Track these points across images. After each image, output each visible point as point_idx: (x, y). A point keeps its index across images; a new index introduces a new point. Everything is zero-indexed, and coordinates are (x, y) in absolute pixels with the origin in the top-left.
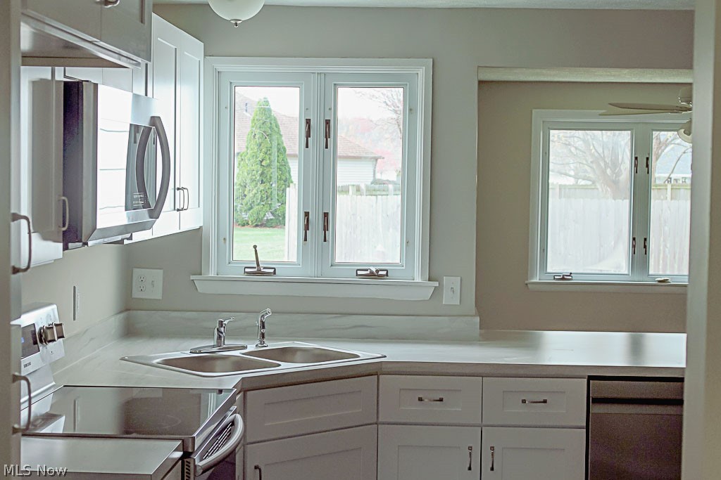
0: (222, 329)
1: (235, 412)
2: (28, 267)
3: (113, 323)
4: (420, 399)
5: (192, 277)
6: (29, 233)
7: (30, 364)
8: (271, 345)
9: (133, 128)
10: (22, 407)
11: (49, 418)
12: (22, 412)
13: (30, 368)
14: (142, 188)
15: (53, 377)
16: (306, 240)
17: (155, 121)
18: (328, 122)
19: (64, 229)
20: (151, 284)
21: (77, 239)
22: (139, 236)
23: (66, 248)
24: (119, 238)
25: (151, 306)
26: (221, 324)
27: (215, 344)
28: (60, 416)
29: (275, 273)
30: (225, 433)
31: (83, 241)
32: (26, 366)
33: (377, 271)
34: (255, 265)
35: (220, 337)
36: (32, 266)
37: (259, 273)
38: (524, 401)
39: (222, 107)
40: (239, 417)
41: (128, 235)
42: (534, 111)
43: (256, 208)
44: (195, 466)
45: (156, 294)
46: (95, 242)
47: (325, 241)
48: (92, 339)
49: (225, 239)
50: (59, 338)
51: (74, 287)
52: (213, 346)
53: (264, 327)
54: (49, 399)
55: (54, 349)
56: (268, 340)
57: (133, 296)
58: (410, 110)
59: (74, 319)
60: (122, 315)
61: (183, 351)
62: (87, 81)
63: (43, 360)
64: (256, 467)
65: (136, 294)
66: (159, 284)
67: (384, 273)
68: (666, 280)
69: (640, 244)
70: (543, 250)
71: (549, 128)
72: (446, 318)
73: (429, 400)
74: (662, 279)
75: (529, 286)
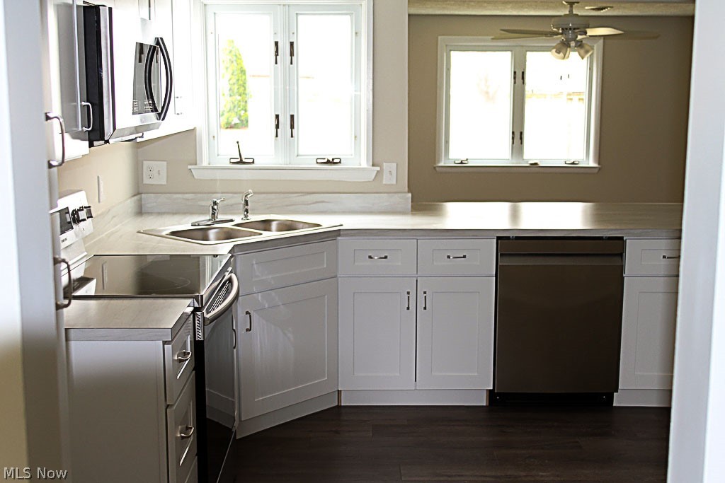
0: (215, 207)
1: (231, 272)
2: (63, 161)
3: (130, 204)
4: (370, 257)
5: (190, 167)
6: (62, 133)
7: (66, 239)
8: (253, 218)
9: (138, 45)
10: (63, 273)
11: (83, 281)
12: (62, 278)
13: (67, 243)
14: (150, 96)
15: (86, 248)
16: (277, 136)
17: (159, 42)
18: (292, 44)
19: (90, 129)
20: (157, 173)
21: (101, 137)
22: (148, 135)
23: (91, 145)
24: (133, 137)
25: (157, 190)
26: (215, 203)
27: (210, 218)
28: (92, 279)
29: (253, 162)
30: (224, 289)
31: (106, 139)
32: (63, 241)
33: (333, 159)
34: (239, 157)
35: (213, 214)
36: (65, 161)
37: (241, 162)
38: (449, 257)
39: (209, 33)
40: (233, 276)
41: (140, 135)
42: (439, 37)
43: (226, 115)
44: (204, 318)
45: (162, 180)
46: (115, 140)
47: (292, 136)
48: (114, 217)
49: (214, 137)
50: (88, 218)
51: (98, 177)
52: (209, 220)
53: (247, 205)
54: (83, 267)
55: (86, 226)
56: (251, 214)
57: (144, 182)
58: (356, 33)
59: (99, 202)
60: (136, 198)
61: (185, 225)
62: (104, 6)
63: (77, 236)
64: (247, 313)
65: (146, 181)
66: (164, 173)
67: (338, 161)
68: (536, 164)
69: (518, 137)
70: (447, 142)
71: (450, 50)
72: (386, 195)
73: (376, 258)
74: (533, 162)
75: (437, 169)
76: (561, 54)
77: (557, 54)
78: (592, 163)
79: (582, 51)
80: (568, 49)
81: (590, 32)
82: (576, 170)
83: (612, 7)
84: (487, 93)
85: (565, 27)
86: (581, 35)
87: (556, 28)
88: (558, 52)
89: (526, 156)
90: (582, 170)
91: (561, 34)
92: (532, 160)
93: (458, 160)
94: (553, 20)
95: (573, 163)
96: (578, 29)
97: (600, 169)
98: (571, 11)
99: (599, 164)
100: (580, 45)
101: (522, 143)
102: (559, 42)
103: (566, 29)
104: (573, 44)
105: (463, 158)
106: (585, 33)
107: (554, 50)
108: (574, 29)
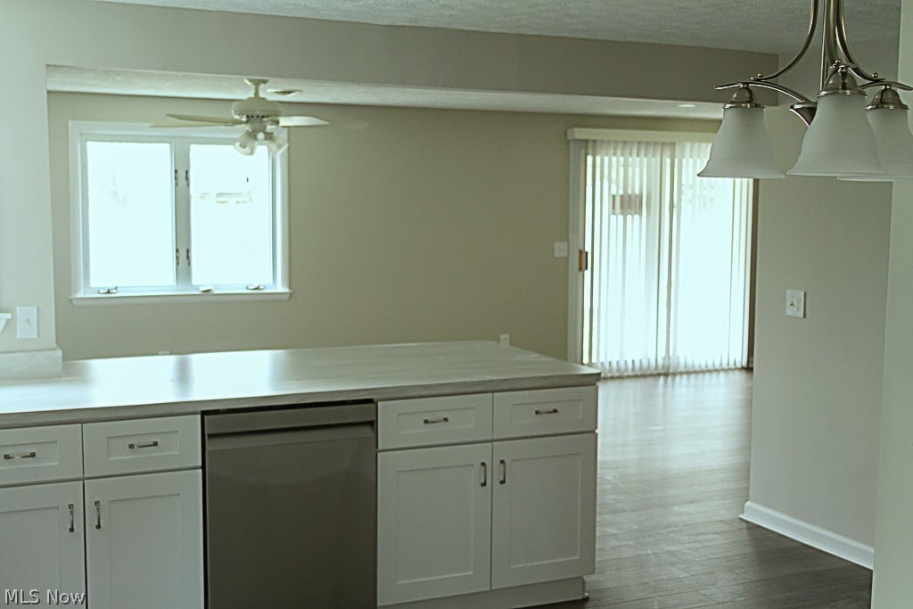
4: (7, 457)
38: (132, 446)
42: (70, 122)
68: (208, 291)
69: (183, 256)
70: (87, 264)
71: (86, 141)
72: (23, 354)
73: (18, 457)
74: (206, 289)
75: (74, 302)
76: (248, 149)
77: (242, 149)
78: (281, 288)
79: (273, 146)
80: (256, 142)
81: (284, 121)
82: (261, 298)
83: (300, 91)
84: (115, 194)
85: (250, 114)
86: (271, 124)
87: (239, 115)
88: (243, 146)
89: (195, 281)
90: (270, 297)
91: (247, 122)
92: (204, 286)
93: (103, 288)
94: (234, 103)
95: (257, 288)
96: (268, 117)
97: (291, 295)
98: (257, 93)
99: (290, 288)
100: (269, 137)
101: (189, 264)
102: (243, 133)
103: (253, 117)
104: (261, 136)
105: (111, 286)
106: (277, 122)
107: (238, 144)
108: (263, 117)
